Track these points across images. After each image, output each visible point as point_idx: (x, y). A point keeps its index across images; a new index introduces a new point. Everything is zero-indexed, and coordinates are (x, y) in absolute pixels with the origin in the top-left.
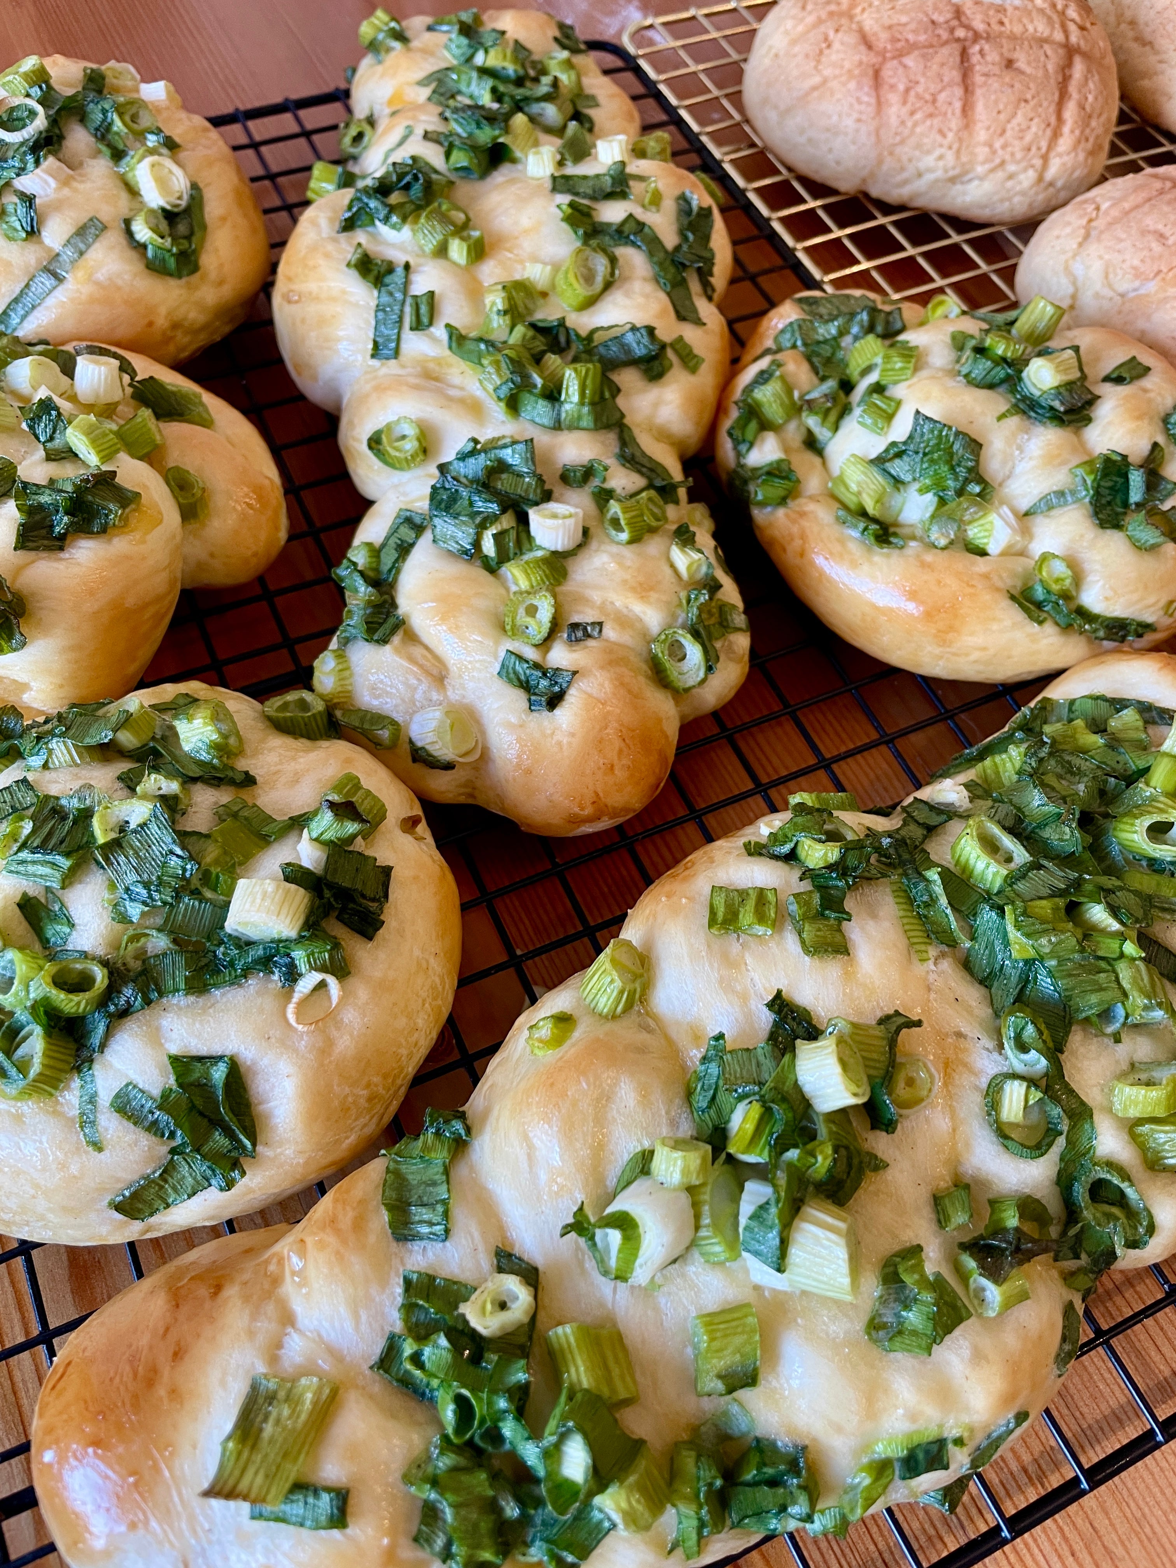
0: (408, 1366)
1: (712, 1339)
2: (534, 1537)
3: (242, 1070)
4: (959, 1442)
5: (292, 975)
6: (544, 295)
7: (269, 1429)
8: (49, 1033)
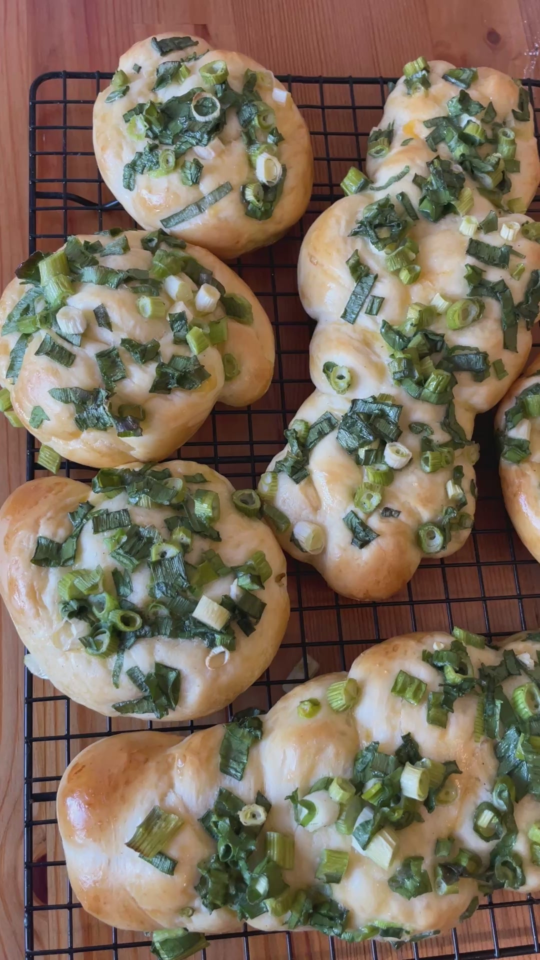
0: (212, 824)
1: (328, 862)
2: (237, 902)
3: (182, 677)
4: (408, 932)
5: (212, 645)
6: (439, 315)
7: (155, 829)
8: (112, 637)
